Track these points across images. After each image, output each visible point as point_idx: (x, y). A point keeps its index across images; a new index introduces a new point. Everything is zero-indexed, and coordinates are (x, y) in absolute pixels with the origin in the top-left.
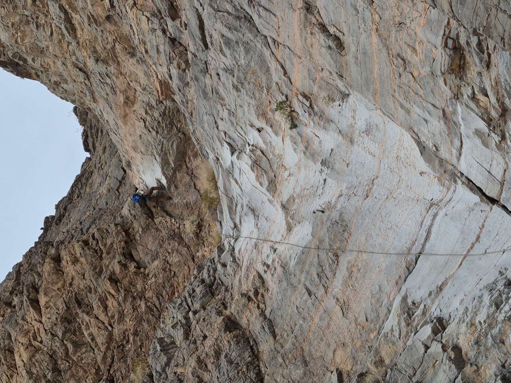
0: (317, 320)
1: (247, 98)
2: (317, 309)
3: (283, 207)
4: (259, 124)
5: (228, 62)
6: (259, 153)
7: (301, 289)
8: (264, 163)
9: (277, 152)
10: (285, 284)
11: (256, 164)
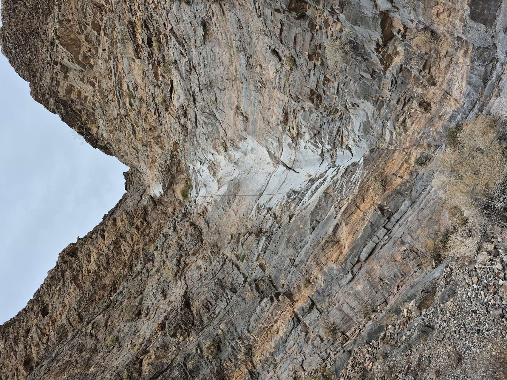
0: (225, 218)
1: (210, 142)
2: (226, 215)
3: (218, 181)
4: (212, 152)
5: (204, 130)
6: (211, 162)
7: (221, 209)
8: (213, 166)
9: (218, 162)
10: (215, 208)
11: (210, 167)
